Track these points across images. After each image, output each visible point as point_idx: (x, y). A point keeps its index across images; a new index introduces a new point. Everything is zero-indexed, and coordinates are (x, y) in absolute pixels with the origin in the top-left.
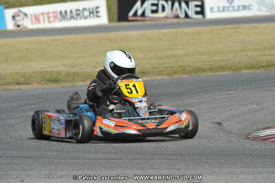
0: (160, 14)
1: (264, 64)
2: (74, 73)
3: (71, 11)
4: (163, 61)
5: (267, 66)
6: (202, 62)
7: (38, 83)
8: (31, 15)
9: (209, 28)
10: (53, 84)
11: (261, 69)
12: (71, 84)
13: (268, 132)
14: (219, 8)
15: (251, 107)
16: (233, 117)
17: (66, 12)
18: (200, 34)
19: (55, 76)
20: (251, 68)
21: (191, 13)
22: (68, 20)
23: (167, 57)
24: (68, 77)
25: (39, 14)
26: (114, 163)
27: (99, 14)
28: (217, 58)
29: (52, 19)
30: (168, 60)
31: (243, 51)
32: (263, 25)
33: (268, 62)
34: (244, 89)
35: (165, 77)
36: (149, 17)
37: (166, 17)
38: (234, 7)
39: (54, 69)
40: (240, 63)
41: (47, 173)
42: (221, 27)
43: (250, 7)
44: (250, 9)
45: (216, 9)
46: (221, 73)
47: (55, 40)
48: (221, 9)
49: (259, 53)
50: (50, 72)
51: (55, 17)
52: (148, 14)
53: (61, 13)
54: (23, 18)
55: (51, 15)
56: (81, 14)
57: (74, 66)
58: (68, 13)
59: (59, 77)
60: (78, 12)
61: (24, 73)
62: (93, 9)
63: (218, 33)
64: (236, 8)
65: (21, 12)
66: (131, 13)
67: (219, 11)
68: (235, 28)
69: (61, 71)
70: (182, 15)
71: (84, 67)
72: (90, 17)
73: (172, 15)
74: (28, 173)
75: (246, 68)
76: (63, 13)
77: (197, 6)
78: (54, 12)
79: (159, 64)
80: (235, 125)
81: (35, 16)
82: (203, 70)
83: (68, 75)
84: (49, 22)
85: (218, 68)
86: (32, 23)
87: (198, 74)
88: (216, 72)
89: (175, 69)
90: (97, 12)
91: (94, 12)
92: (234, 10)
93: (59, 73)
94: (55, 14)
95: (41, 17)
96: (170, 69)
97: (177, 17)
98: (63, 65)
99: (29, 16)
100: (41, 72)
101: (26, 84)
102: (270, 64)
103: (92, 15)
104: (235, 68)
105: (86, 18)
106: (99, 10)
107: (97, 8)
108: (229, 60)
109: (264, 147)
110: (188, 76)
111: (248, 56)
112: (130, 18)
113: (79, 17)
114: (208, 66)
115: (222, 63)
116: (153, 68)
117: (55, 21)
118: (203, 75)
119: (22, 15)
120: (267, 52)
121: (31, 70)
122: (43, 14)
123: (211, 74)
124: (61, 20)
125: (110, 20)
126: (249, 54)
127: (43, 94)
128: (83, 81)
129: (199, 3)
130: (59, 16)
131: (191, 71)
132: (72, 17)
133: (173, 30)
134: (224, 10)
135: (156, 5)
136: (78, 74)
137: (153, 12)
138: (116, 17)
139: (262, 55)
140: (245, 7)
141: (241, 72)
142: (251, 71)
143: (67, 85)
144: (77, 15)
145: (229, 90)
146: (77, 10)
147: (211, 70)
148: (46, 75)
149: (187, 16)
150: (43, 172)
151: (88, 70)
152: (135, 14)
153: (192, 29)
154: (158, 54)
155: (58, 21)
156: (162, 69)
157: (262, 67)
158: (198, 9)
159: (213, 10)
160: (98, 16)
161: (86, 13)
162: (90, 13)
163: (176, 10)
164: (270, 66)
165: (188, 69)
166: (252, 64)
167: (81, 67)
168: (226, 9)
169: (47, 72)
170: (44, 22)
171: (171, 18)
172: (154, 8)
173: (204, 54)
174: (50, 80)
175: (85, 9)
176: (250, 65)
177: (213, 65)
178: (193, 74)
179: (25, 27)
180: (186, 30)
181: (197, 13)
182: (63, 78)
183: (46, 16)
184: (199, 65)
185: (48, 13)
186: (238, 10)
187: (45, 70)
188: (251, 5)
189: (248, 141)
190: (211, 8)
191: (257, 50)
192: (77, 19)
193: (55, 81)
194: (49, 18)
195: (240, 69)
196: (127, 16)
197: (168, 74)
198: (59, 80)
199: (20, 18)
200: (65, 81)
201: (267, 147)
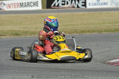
0: (66, 6)
1: (113, 30)
2: (26, 31)
3: (25, 3)
4: (67, 27)
5: (114, 31)
6: (85, 28)
7: (9, 35)
8: (7, 4)
9: (88, 13)
10: (16, 36)
11: (112, 32)
12: (24, 36)
13: (114, 61)
14: (93, 4)
15: (106, 49)
16: (98, 53)
17: (23, 3)
18: (84, 15)
19: (17, 32)
20: (107, 31)
21: (80, 5)
22: (23, 7)
23: (69, 25)
24: (23, 33)
25: (10, 4)
26: (43, 73)
27: (38, 5)
28: (92, 26)
29: (16, 7)
30: (69, 27)
31: (103, 23)
32: (113, 12)
33: (115, 29)
34: (104, 41)
35: (68, 35)
36: (60, 7)
37: (69, 7)
38: (100, 3)
39: (17, 29)
40: (102, 29)
41: (13, 76)
42: (94, 12)
43: (107, 4)
44: (107, 5)
45: (91, 4)
46: (93, 33)
47: (18, 16)
48: (94, 4)
49: (111, 25)
50: (15, 30)
51: (18, 6)
52: (60, 5)
53: (20, 3)
54: (3, 6)
55: (16, 5)
56: (30, 5)
57: (26, 28)
58: (24, 4)
59: (19, 33)
60: (28, 4)
61: (3, 31)
62: (35, 2)
63: (92, 15)
64: (101, 4)
65: (2, 3)
66: (53, 5)
67: (93, 5)
68: (100, 13)
69: (20, 30)
70: (76, 6)
71: (31, 29)
72: (34, 6)
73: (71, 6)
74: (4, 76)
75: (105, 31)
76: (22, 4)
77: (83, 2)
78: (17, 3)
79: (65, 28)
80: (99, 57)
81: (9, 5)
82: (85, 32)
83: (23, 32)
84: (15, 8)
85: (92, 31)
86: (7, 8)
87: (83, 33)
88: (91, 32)
89: (72, 31)
90: (37, 4)
91: (36, 4)
92: (100, 5)
93: (19, 31)
94: (18, 4)
95: (11, 5)
96: (70, 31)
97: (74, 7)
98: (21, 28)
99: (6, 5)
100: (11, 31)
101: (4, 36)
102: (116, 30)
103: (35, 5)
104: (100, 31)
105: (32, 6)
106: (38, 3)
107: (37, 2)
108: (97, 27)
109: (112, 68)
110: (78, 34)
111: (105, 26)
112: (52, 7)
113: (28, 6)
114: (88, 30)
115: (94, 29)
116: (62, 30)
117: (17, 7)
118: (85, 34)
119: (3, 4)
120: (114, 24)
121: (6, 30)
122: (12, 4)
123: (88, 33)
124: (20, 7)
125: (43, 8)
126: (106, 25)
127: (11, 40)
128: (30, 35)
129: (84, 1)
130: (20, 5)
131: (79, 32)
132: (25, 6)
133: (72, 13)
134: (95, 5)
135: (64, 1)
136: (27, 32)
137: (63, 4)
138: (45, 6)
139: (112, 26)
140: (105, 4)
141: (102, 33)
142: (107, 33)
143: (23, 37)
144: (28, 5)
145: (97, 41)
146: (28, 3)
147: (89, 32)
148: (13, 32)
149: (78, 7)
150: (11, 76)
151: (32, 30)
152: (54, 5)
153: (80, 13)
154: (64, 24)
155: (19, 7)
156: (66, 31)
157: (112, 31)
158: (83, 4)
159: (90, 4)
160: (37, 6)
161: (32, 4)
162: (34, 4)
163: (73, 4)
164: (116, 31)
165: (78, 31)
166: (108, 30)
167: (29, 29)
168: (96, 4)
169: (13, 30)
170: (13, 8)
171: (71, 7)
172: (63, 3)
173: (86, 24)
174: (15, 34)
175: (31, 2)
176: (107, 30)
177: (90, 29)
178: (80, 33)
179: (4, 10)
180: (77, 13)
181: (83, 5)
182: (21, 33)
183: (13, 5)
184: (83, 29)
185: (15, 4)
186: (102, 5)
187: (13, 29)
188: (108, 3)
189: (105, 64)
190: (89, 4)
191: (110, 23)
192: (28, 7)
193: (17, 35)
194: (15, 6)
195: (102, 32)
196: (51, 6)
197: (69, 33)
198: (19, 34)
199: (2, 5)
200: (22, 35)
201: (114, 68)
